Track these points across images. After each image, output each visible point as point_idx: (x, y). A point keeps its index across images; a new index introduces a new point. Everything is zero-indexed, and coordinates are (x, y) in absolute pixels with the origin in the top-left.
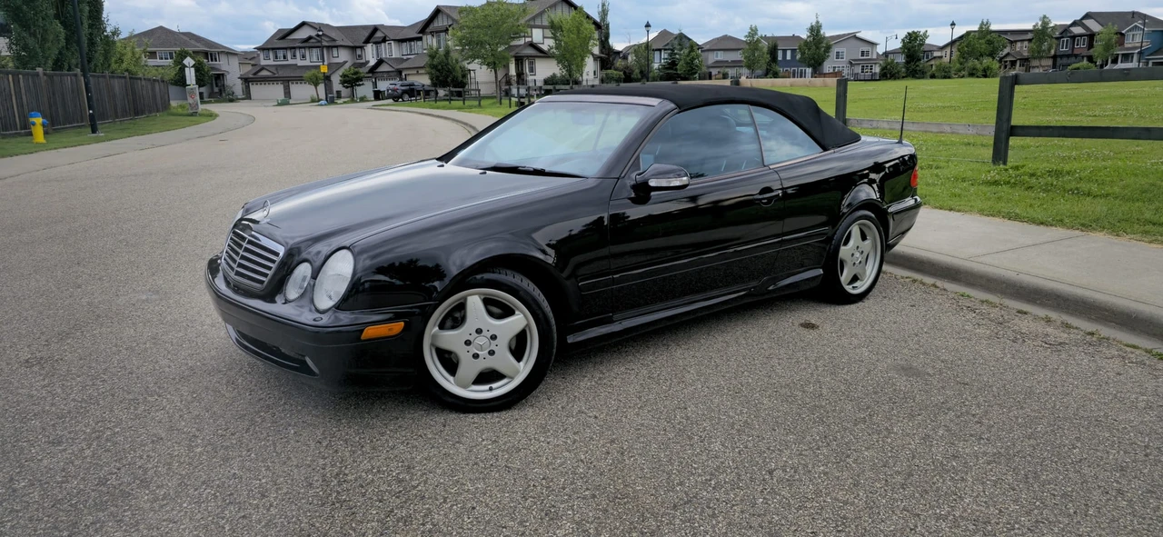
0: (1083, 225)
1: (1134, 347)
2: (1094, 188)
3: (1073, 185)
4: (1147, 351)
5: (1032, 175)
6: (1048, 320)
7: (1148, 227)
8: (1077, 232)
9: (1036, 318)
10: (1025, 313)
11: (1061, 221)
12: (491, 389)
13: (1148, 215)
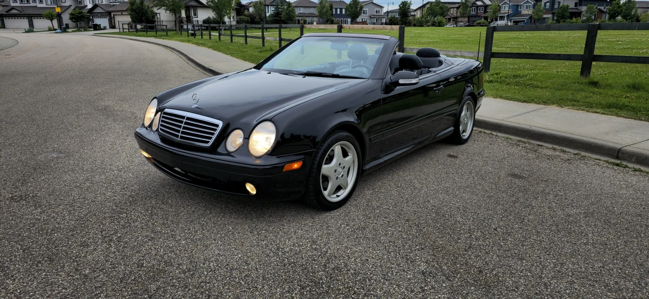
0: (544, 102)
1: (599, 160)
2: (539, 84)
3: (530, 83)
4: (604, 161)
5: (506, 77)
6: (554, 149)
7: (575, 103)
8: (542, 106)
9: (547, 148)
10: (542, 146)
11: (533, 100)
12: (338, 196)
13: (570, 97)
